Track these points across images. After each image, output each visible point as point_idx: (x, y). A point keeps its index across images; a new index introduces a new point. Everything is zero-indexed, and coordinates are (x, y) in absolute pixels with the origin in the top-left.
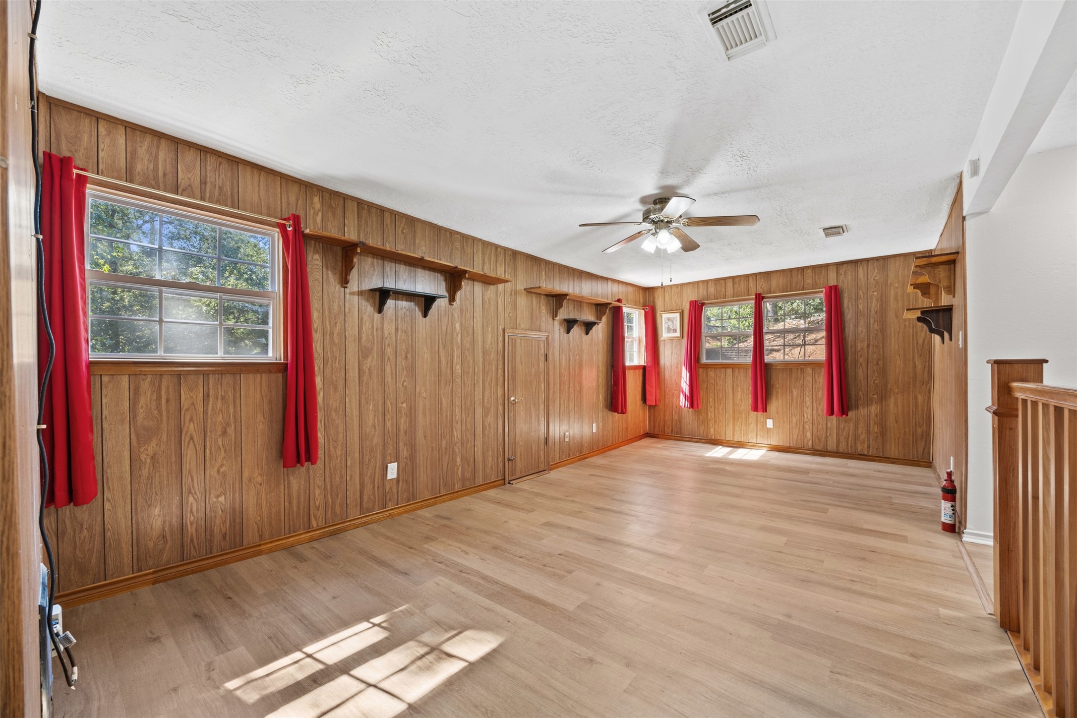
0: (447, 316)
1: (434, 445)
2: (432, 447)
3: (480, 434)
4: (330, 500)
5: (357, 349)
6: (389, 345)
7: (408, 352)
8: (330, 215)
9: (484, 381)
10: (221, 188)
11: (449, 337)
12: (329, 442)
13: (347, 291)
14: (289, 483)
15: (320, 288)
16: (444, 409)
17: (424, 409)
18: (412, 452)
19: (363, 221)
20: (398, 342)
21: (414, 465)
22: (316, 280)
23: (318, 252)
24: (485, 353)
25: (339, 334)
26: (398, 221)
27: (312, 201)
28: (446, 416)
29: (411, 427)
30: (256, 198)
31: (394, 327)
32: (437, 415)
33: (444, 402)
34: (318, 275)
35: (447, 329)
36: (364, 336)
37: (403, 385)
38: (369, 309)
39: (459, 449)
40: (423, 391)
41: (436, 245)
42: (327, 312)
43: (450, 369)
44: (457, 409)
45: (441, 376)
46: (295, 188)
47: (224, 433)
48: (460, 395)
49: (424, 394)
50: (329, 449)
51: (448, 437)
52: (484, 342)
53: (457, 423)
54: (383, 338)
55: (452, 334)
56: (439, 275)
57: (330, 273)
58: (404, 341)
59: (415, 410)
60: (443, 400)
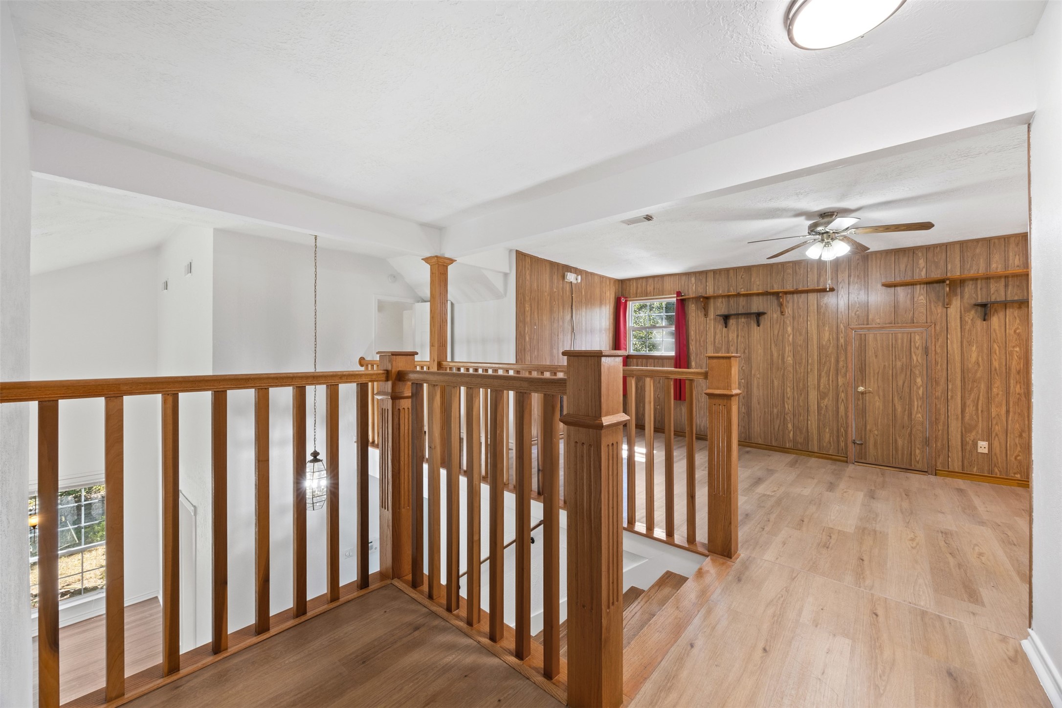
0: (779, 324)
1: (766, 410)
2: (765, 411)
3: (814, 412)
4: (698, 422)
5: (713, 348)
6: (732, 345)
7: (745, 349)
8: (699, 283)
9: (819, 370)
10: (659, 289)
11: (780, 338)
12: (698, 394)
13: (708, 319)
14: (681, 408)
15: (695, 320)
16: (776, 388)
17: (758, 385)
18: (748, 411)
19: (717, 281)
20: (739, 343)
21: (750, 419)
22: (693, 316)
23: (693, 303)
24: (821, 347)
25: (704, 341)
26: (739, 272)
27: (691, 280)
28: (778, 392)
29: (748, 395)
30: (670, 287)
31: (736, 335)
32: (769, 391)
33: (776, 383)
34: (694, 314)
35: (778, 333)
36: (717, 341)
37: (742, 368)
38: (720, 326)
39: (791, 419)
40: (757, 373)
41: (769, 278)
42: (697, 331)
43: (782, 360)
44: (788, 389)
45: (773, 364)
46: (684, 278)
47: (659, 382)
48: (791, 379)
49: (758, 376)
50: (698, 397)
51: (779, 407)
52: (819, 339)
53: (789, 399)
54: (728, 342)
55: (783, 336)
56: (771, 297)
57: (699, 312)
58: (743, 342)
59: (751, 385)
60: (775, 381)
